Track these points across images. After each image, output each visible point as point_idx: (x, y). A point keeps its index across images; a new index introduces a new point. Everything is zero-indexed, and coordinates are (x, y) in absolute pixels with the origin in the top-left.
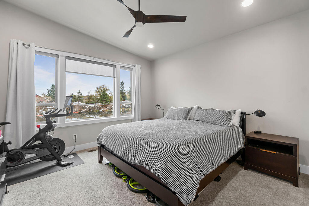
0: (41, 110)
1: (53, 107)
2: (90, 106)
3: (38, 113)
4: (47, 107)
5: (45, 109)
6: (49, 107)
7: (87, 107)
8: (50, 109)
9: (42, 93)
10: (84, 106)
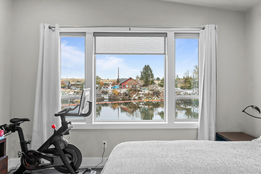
0: (134, 96)
1: (145, 92)
2: (186, 93)
3: (132, 99)
4: (140, 92)
5: (138, 94)
6: (142, 92)
7: (182, 93)
8: (142, 94)
9: (136, 76)
10: (178, 92)
